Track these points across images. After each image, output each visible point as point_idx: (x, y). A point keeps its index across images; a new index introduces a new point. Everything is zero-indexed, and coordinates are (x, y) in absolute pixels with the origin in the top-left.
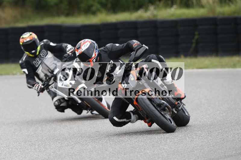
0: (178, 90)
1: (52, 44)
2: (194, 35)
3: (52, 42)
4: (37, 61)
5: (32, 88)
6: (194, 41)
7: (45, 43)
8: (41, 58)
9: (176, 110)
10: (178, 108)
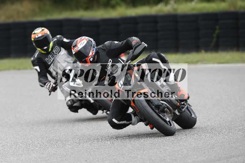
0: (181, 90)
1: (65, 40)
2: (215, 29)
3: (66, 38)
4: (49, 58)
5: (44, 87)
6: (215, 35)
7: (58, 38)
8: (54, 55)
9: (179, 112)
10: (181, 110)
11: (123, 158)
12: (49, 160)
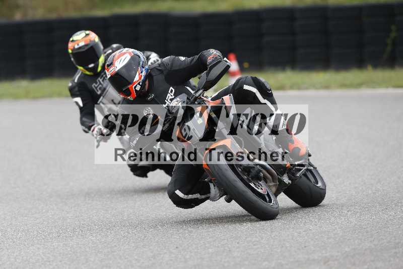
4: (98, 83)
5: (88, 132)
7: (114, 49)
8: (106, 78)
9: (290, 179)
10: (294, 174)
11: (238, 243)
12: (115, 246)
